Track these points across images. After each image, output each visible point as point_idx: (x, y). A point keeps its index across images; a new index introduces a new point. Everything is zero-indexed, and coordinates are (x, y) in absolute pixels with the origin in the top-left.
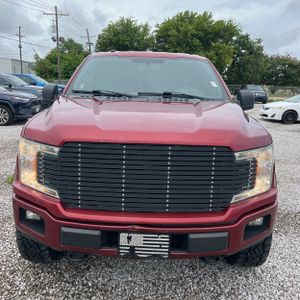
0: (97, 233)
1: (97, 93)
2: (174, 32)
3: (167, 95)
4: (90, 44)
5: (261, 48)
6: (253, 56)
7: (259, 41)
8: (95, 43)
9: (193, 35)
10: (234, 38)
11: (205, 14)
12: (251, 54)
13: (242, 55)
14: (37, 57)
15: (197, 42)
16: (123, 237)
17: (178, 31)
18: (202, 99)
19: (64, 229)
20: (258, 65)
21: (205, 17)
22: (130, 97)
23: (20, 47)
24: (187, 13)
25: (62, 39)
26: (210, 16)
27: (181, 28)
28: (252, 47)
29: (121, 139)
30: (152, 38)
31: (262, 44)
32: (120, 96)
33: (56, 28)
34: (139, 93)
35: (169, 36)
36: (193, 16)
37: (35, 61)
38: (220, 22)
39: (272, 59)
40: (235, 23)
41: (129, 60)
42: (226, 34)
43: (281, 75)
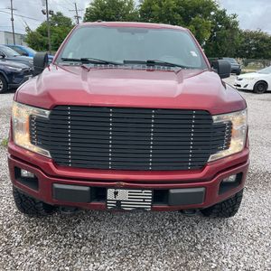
0: (87, 189)
1: (84, 61)
2: (157, 6)
3: (150, 63)
4: (78, 17)
5: (236, 23)
6: (229, 30)
7: (235, 16)
9: (174, 10)
12: (227, 28)
13: (219, 29)
14: (28, 29)
15: (178, 16)
16: (110, 193)
17: (161, 6)
18: (183, 67)
19: (57, 186)
20: (233, 40)
22: (116, 64)
25: (51, 12)
27: (163, 3)
28: (228, 23)
29: (108, 103)
31: (237, 19)
32: (107, 63)
34: (125, 62)
35: (152, 11)
39: (245, 33)
42: (205, 9)
43: (253, 48)
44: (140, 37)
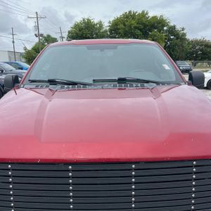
1: (52, 82)
2: (122, 26)
3: (122, 81)
4: (62, 38)
5: (184, 35)
6: (179, 40)
7: (183, 29)
8: (66, 37)
10: (165, 28)
11: (143, 12)
12: (177, 39)
13: (172, 40)
15: (138, 32)
18: (158, 83)
20: (183, 47)
21: (144, 15)
23: (13, 42)
24: (130, 12)
25: (42, 35)
26: (147, 14)
27: (126, 23)
28: (178, 34)
30: (106, 31)
31: (185, 32)
33: (37, 27)
34: (94, 81)
35: (118, 29)
36: (134, 14)
37: (24, 51)
38: (154, 18)
39: (192, 41)
40: (165, 18)
41: (84, 48)
42: (159, 25)
43: (199, 52)
44: (109, 53)
